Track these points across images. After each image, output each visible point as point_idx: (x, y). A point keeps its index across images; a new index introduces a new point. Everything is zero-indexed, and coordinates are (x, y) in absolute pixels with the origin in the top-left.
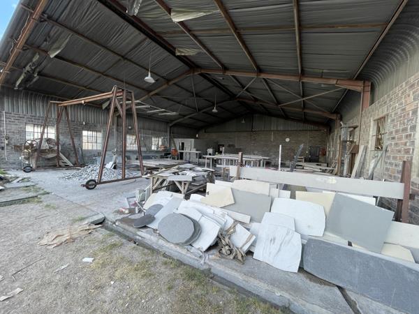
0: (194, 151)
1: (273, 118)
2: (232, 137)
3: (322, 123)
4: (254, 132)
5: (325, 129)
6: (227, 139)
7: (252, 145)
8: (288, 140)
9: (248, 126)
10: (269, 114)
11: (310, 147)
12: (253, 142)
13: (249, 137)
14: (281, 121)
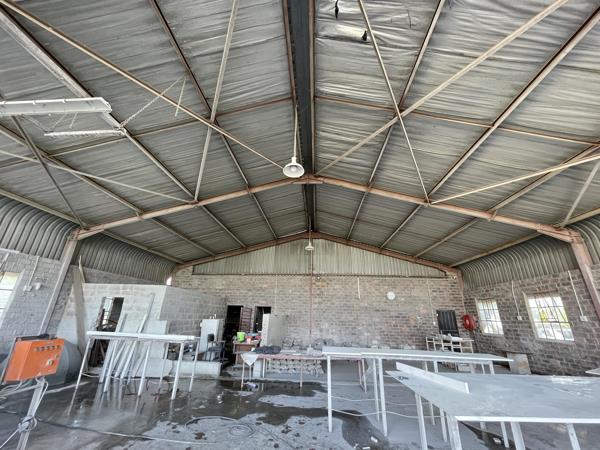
1: (354, 250)
2: (265, 286)
3: (447, 264)
4: (317, 275)
5: (453, 276)
6: (251, 293)
7: (316, 306)
8: (391, 296)
9: (303, 264)
10: (347, 240)
11: (438, 312)
12: (317, 300)
13: (307, 288)
14: (371, 257)
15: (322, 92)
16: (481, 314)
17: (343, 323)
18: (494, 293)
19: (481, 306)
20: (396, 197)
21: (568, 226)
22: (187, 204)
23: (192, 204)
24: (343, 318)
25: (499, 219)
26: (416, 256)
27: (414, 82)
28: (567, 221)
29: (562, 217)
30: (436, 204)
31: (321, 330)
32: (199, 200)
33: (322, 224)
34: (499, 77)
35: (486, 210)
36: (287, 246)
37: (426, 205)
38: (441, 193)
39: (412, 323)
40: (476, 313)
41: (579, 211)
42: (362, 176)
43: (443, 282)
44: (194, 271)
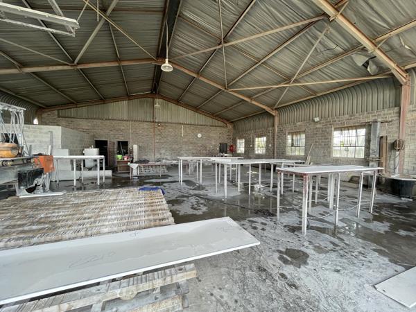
1: (181, 108)
2: (123, 128)
3: (228, 120)
4: (158, 123)
5: (230, 126)
6: (112, 132)
7: (158, 141)
8: (199, 135)
9: (148, 115)
10: (178, 101)
11: (220, 144)
12: (158, 137)
13: (152, 130)
14: (190, 113)
15: (183, 15)
16: (238, 144)
17: (173, 150)
18: (244, 135)
19: (238, 141)
20: (212, 84)
21: (276, 109)
22: (68, 65)
23: (71, 66)
24: (173, 147)
25: (254, 102)
26: (214, 115)
27: (234, 31)
28: (276, 107)
29: (274, 105)
30: (230, 91)
31: (161, 154)
32: (78, 64)
33: (163, 89)
34: (266, 43)
35: (249, 97)
36: (136, 101)
37: (226, 91)
38: (233, 86)
39: (208, 149)
40: (236, 144)
41: (280, 103)
42: (196, 67)
43: (225, 129)
44: (58, 114)
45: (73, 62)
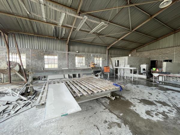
0: (128, 67)
22: (129, 32)
44: (137, 51)
45: (130, 30)
